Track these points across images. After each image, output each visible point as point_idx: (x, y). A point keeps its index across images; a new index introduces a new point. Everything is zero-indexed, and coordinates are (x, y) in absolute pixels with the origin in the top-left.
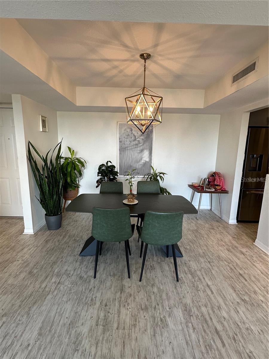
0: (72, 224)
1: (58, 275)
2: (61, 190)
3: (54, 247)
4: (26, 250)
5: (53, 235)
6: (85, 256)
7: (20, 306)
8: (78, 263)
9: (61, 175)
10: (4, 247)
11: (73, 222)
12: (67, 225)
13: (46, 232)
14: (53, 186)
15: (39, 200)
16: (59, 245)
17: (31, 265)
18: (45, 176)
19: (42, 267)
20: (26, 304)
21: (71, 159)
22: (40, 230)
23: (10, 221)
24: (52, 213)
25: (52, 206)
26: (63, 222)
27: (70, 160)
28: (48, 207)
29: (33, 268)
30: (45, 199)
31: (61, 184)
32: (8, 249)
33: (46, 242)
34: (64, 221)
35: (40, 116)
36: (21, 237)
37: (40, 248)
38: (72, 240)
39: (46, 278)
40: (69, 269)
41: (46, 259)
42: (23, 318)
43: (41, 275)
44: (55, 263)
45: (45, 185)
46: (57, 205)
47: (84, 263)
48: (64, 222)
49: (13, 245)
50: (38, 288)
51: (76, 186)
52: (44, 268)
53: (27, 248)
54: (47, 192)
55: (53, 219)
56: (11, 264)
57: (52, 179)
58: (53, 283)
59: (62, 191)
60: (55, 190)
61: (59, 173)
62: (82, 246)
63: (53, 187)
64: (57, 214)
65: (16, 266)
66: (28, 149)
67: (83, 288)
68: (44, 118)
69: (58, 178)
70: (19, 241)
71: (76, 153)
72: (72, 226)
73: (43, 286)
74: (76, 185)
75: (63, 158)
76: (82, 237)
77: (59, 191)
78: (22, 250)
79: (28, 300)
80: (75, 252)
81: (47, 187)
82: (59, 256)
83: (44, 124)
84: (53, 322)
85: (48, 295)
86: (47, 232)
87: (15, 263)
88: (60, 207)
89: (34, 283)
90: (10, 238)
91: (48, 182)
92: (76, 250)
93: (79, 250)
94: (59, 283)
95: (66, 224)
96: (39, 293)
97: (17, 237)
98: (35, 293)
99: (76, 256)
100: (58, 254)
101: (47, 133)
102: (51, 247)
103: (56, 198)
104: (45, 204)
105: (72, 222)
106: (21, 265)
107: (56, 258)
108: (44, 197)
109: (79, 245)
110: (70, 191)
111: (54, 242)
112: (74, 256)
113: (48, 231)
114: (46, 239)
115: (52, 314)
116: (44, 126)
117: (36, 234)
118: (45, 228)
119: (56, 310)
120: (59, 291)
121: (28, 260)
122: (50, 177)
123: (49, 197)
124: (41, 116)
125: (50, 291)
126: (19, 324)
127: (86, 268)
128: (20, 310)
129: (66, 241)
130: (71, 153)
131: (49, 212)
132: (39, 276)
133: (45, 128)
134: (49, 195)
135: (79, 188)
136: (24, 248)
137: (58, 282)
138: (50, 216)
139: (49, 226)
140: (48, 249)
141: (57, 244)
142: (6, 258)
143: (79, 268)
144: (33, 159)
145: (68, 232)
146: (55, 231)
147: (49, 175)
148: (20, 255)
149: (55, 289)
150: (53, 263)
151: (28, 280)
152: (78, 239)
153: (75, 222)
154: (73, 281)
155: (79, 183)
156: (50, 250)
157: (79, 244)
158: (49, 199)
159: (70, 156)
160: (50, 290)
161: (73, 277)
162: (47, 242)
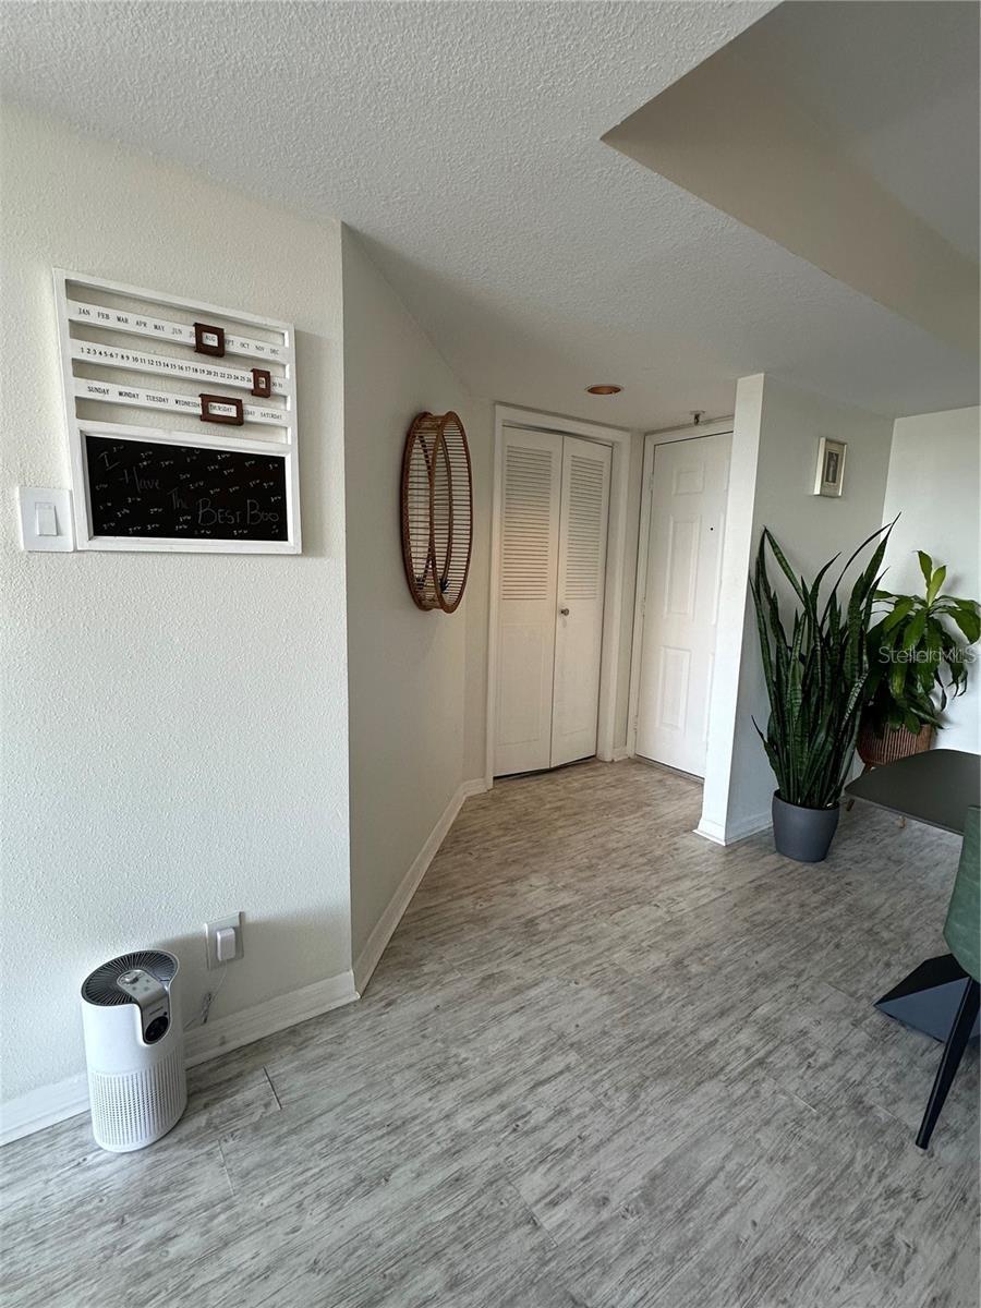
0: (874, 866)
1: (768, 1029)
2: (853, 715)
3: (780, 921)
4: (686, 884)
5: (788, 878)
6: (903, 1025)
7: (620, 1050)
8: (863, 1033)
9: (865, 658)
10: (634, 848)
11: (882, 863)
12: (851, 859)
13: (764, 856)
14: (823, 694)
15: (761, 735)
16: (800, 920)
17: (690, 941)
18: (797, 654)
19: (720, 968)
20: (639, 1055)
21: (923, 603)
22: (747, 843)
23: (670, 781)
24: (799, 794)
25: (804, 768)
26: (839, 843)
27: (918, 606)
28: (788, 767)
29: (691, 954)
30: (784, 735)
31: (855, 692)
32: (641, 860)
33: (757, 888)
34: (845, 840)
35: (823, 440)
36: (685, 840)
37: (732, 899)
38: (859, 929)
39: (722, 1014)
40: (817, 1033)
41: (741, 946)
42: (618, 1095)
43: (708, 994)
44: (767, 978)
45: (794, 684)
46: (825, 769)
47: (890, 1054)
48: (843, 846)
49: (658, 853)
50: (688, 1031)
51: (928, 717)
52: (725, 972)
53: (693, 879)
54: (797, 714)
55: (800, 817)
56: (638, 906)
57: (823, 667)
58: (739, 1048)
59: (857, 723)
60: (829, 710)
61: (856, 651)
62: (900, 973)
63: (820, 698)
64: (820, 807)
65: (647, 919)
66: (756, 554)
67: (859, 1157)
68: (835, 449)
69: (847, 666)
70: (676, 849)
71: (956, 581)
72: (875, 872)
73: (706, 1034)
74: (926, 712)
75: (886, 595)
76: (907, 934)
77: (842, 719)
78: (678, 879)
79: (647, 1047)
80: (859, 981)
81: (799, 696)
82: (788, 962)
83: (831, 469)
84: (699, 1192)
85: (711, 1078)
86: (768, 857)
87: (646, 909)
88: (836, 783)
89: (680, 1003)
90: (657, 830)
91: (806, 676)
92: (867, 977)
93: (881, 982)
94: (761, 1062)
95: (847, 854)
96: (686, 1050)
97: (675, 833)
98: (672, 1041)
99: (859, 1000)
100: (788, 955)
101: (837, 500)
102: (771, 913)
103: (826, 740)
104: (779, 755)
105: (880, 857)
106: (659, 924)
107: (774, 963)
108: (784, 728)
109: (888, 965)
110: (894, 731)
111: (785, 903)
112: (852, 995)
113: (774, 857)
114: (759, 878)
115: (708, 1160)
116: (830, 475)
117: (731, 848)
118: (766, 839)
119: (721, 1156)
120: (752, 1092)
121: (686, 919)
122: (816, 660)
123: (800, 730)
124: (827, 440)
125: (722, 1069)
126: (602, 1105)
127: (899, 1078)
128: (617, 1063)
129: (831, 920)
130: (927, 576)
131: (789, 788)
132: (700, 992)
133: (834, 481)
134: (799, 725)
135: (940, 731)
136: (685, 876)
137: (757, 1056)
138: (789, 802)
139: (780, 840)
140: (759, 918)
141: (794, 914)
142: (629, 883)
143: (860, 1056)
144: (767, 589)
145: (849, 888)
146: (798, 864)
147: (814, 650)
148: (667, 891)
149: (743, 1074)
150: (759, 976)
151: (665, 984)
152: (886, 935)
153: (891, 864)
154: (819, 1097)
155: (943, 706)
156: (763, 924)
157: (886, 958)
158: (799, 739)
159: (923, 594)
160: (722, 1064)
161: (823, 1076)
162: (760, 889)
